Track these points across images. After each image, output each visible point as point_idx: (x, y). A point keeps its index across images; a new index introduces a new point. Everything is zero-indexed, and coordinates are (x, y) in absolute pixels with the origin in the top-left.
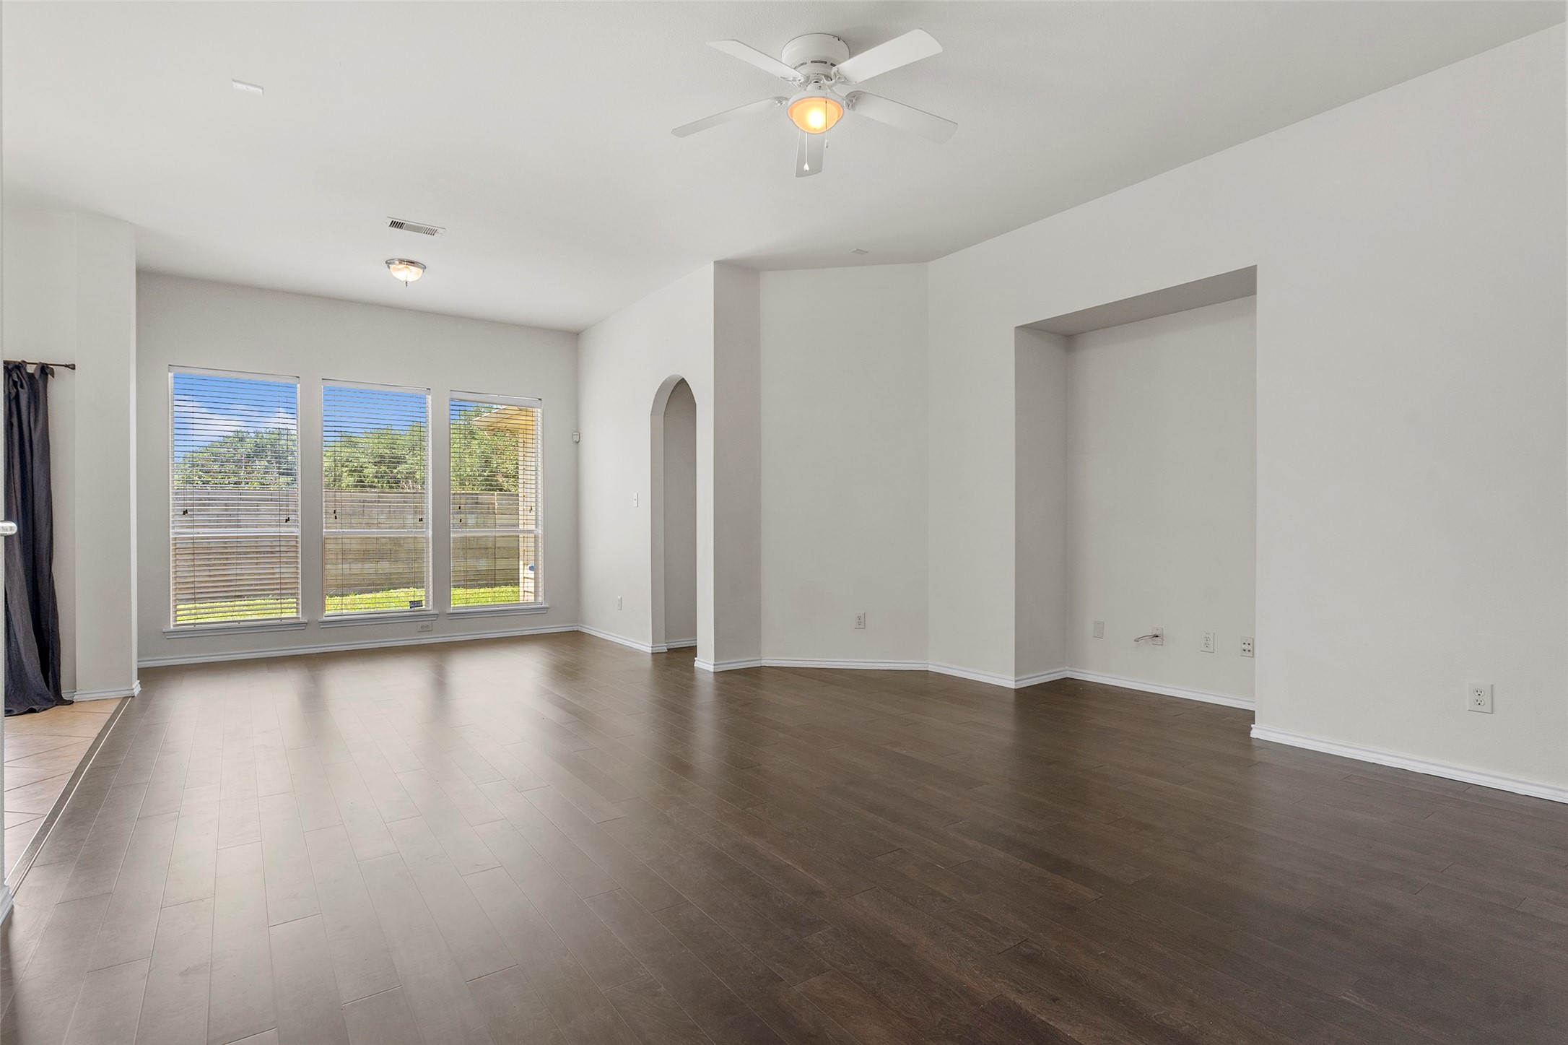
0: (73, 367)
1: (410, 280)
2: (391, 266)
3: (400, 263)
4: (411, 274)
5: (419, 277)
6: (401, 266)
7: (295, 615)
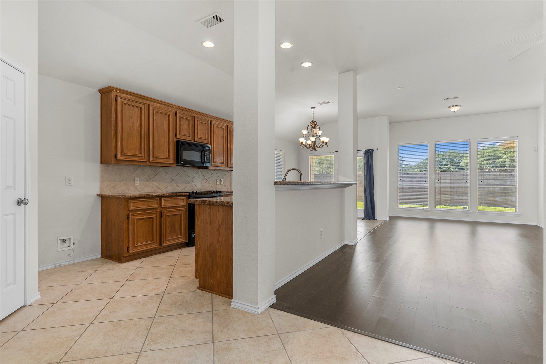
0: (377, 149)
1: (456, 110)
2: (450, 108)
3: (452, 107)
4: (456, 109)
5: (459, 109)
6: (453, 107)
7: (427, 208)
